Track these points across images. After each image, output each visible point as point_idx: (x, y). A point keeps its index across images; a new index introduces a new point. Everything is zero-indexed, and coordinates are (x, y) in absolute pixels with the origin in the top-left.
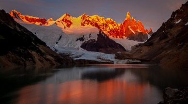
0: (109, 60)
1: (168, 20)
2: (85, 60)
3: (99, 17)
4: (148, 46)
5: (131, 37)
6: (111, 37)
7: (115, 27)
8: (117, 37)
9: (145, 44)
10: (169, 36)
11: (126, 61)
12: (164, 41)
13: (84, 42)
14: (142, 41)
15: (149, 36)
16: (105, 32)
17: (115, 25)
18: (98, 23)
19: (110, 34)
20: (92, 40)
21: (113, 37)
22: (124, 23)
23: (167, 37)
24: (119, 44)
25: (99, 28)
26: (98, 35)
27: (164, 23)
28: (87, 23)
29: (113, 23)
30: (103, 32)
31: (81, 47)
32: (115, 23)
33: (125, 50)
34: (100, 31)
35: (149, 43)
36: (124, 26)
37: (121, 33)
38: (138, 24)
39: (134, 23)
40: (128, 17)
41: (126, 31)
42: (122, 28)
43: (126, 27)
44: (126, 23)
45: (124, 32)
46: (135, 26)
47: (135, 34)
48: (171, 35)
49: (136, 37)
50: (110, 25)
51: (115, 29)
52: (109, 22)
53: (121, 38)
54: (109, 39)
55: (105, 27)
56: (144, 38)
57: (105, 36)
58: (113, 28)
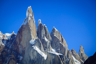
36: (20, 40)
37: (13, 56)
38: (52, 35)
39: (43, 33)
40: (30, 18)
41: (24, 52)
42: (15, 43)
43: (23, 43)
44: (25, 32)
45: (21, 55)
46: (46, 40)
47: (45, 59)
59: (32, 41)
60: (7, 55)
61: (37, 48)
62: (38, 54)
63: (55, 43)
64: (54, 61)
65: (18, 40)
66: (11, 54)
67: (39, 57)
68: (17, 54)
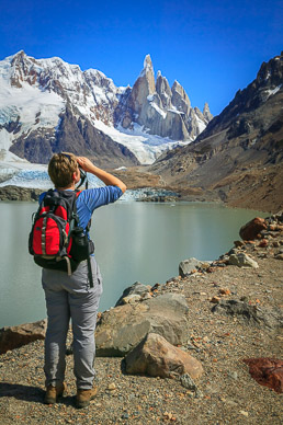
1: (250, 85)
2: (21, 189)
3: (65, 64)
4: (197, 152)
5: (156, 128)
6: (99, 125)
7: (110, 95)
8: (115, 126)
9: (192, 148)
10: (251, 127)
11: (140, 194)
12: (238, 140)
13: (19, 134)
14: (181, 137)
15: (202, 127)
16: (84, 110)
17: (110, 91)
18: (63, 80)
19: (98, 116)
20: (42, 130)
21: (106, 123)
22: (136, 86)
23: (246, 131)
24: (120, 145)
25: (63, 95)
26: (60, 116)
27: (238, 92)
28: (28, 80)
29: (104, 83)
30: (75, 109)
31: (12, 150)
32: (112, 86)
33: (139, 164)
34: (67, 107)
35: (202, 147)
36: (136, 96)
37: (128, 114)
38: (173, 91)
39: (163, 87)
40: (147, 70)
41: (140, 109)
42: (131, 99)
43: (140, 99)
44: (141, 86)
45: (136, 113)
46: (166, 95)
47: (164, 117)
48: (255, 125)
49: (168, 126)
50: (98, 90)
51: (111, 103)
52: (94, 79)
53: (127, 128)
54: (95, 130)
55: (81, 95)
56: (190, 130)
57: (83, 121)
58: (105, 99)
59: (150, 97)
60: (121, 112)
61: (155, 105)
62: (156, 112)
63: (176, 99)
64: (174, 120)
65: (133, 95)
66: (125, 111)
67: (158, 115)
68: (133, 111)
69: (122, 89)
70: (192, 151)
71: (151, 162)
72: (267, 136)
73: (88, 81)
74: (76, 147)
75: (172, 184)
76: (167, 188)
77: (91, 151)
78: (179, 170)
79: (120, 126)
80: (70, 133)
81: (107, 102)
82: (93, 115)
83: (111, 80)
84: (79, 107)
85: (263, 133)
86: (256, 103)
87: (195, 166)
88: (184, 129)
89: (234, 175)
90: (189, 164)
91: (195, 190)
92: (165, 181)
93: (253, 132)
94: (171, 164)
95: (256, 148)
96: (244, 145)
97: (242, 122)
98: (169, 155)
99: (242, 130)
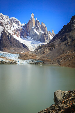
0: (13, 60)
1: (68, 24)
3: (3, 15)
4: (50, 47)
5: (35, 38)
6: (15, 37)
7: (19, 26)
8: (21, 37)
10: (69, 38)
11: (30, 61)
12: (64, 43)
14: (44, 41)
15: (51, 38)
16: (10, 32)
17: (19, 25)
18: (2, 21)
19: (15, 34)
21: (18, 36)
22: (28, 23)
23: (67, 40)
24: (23, 44)
25: (2, 26)
26: (1, 33)
27: (64, 26)
29: (17, 22)
30: (7, 31)
32: (20, 23)
33: (29, 51)
34: (4, 30)
35: (51, 45)
36: (28, 27)
37: (25, 33)
38: (41, 25)
39: (38, 24)
40: (32, 18)
41: (30, 31)
42: (26, 28)
43: (30, 28)
44: (30, 23)
45: (28, 33)
46: (39, 27)
47: (38, 34)
48: (70, 37)
49: (39, 38)
50: (15, 24)
51: (20, 29)
52: (14, 21)
53: (25, 38)
54: (14, 39)
55: (9, 26)
56: (47, 39)
57: (9, 35)
58: (17, 28)
59: (33, 27)
60: (23, 32)
61: (35, 30)
62: (35, 32)
63: (42, 28)
64: (42, 35)
65: (27, 26)
66: (24, 32)
67: (36, 34)
68: (27, 32)
69: (24, 24)
70: (48, 46)
71: (33, 50)
72: (74, 41)
73: (11, 21)
74: (7, 44)
75: (41, 58)
76: (39, 59)
77: (12, 46)
78: (43, 53)
79: (22, 37)
80: (5, 40)
81: (18, 29)
82: (13, 33)
83: (19, 21)
84: (8, 30)
85: (73, 40)
86: (70, 30)
87: (49, 52)
88: (45, 38)
89: (63, 55)
90: (47, 51)
91: (49, 60)
92: (38, 57)
93: (69, 40)
94: (40, 51)
95: (70, 46)
96: (66, 44)
97: (65, 36)
98: (40, 47)
99: (65, 39)
